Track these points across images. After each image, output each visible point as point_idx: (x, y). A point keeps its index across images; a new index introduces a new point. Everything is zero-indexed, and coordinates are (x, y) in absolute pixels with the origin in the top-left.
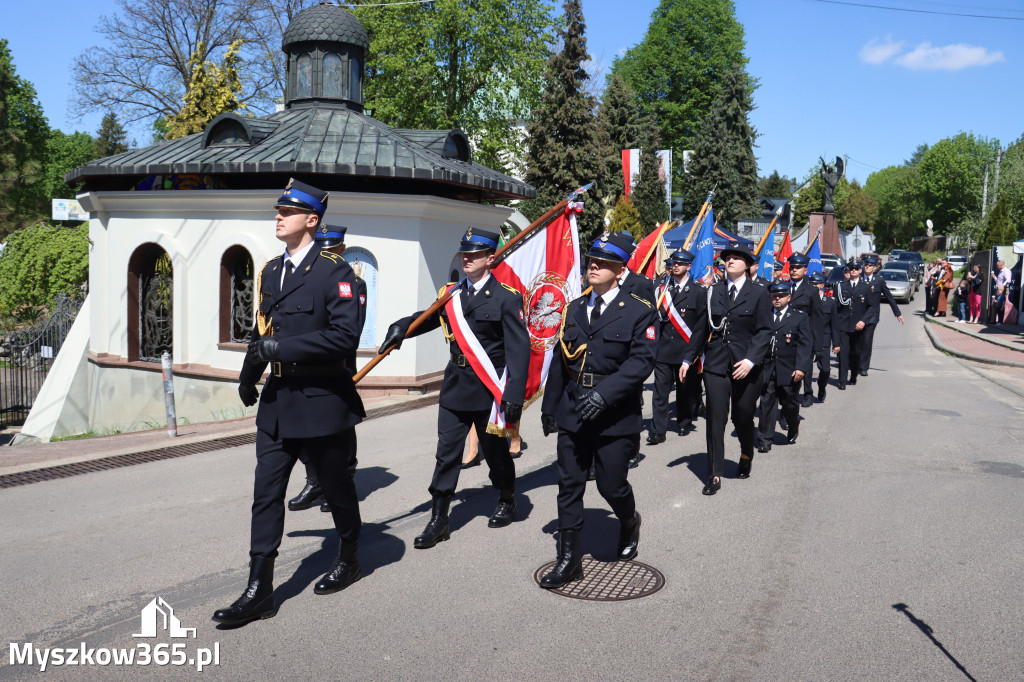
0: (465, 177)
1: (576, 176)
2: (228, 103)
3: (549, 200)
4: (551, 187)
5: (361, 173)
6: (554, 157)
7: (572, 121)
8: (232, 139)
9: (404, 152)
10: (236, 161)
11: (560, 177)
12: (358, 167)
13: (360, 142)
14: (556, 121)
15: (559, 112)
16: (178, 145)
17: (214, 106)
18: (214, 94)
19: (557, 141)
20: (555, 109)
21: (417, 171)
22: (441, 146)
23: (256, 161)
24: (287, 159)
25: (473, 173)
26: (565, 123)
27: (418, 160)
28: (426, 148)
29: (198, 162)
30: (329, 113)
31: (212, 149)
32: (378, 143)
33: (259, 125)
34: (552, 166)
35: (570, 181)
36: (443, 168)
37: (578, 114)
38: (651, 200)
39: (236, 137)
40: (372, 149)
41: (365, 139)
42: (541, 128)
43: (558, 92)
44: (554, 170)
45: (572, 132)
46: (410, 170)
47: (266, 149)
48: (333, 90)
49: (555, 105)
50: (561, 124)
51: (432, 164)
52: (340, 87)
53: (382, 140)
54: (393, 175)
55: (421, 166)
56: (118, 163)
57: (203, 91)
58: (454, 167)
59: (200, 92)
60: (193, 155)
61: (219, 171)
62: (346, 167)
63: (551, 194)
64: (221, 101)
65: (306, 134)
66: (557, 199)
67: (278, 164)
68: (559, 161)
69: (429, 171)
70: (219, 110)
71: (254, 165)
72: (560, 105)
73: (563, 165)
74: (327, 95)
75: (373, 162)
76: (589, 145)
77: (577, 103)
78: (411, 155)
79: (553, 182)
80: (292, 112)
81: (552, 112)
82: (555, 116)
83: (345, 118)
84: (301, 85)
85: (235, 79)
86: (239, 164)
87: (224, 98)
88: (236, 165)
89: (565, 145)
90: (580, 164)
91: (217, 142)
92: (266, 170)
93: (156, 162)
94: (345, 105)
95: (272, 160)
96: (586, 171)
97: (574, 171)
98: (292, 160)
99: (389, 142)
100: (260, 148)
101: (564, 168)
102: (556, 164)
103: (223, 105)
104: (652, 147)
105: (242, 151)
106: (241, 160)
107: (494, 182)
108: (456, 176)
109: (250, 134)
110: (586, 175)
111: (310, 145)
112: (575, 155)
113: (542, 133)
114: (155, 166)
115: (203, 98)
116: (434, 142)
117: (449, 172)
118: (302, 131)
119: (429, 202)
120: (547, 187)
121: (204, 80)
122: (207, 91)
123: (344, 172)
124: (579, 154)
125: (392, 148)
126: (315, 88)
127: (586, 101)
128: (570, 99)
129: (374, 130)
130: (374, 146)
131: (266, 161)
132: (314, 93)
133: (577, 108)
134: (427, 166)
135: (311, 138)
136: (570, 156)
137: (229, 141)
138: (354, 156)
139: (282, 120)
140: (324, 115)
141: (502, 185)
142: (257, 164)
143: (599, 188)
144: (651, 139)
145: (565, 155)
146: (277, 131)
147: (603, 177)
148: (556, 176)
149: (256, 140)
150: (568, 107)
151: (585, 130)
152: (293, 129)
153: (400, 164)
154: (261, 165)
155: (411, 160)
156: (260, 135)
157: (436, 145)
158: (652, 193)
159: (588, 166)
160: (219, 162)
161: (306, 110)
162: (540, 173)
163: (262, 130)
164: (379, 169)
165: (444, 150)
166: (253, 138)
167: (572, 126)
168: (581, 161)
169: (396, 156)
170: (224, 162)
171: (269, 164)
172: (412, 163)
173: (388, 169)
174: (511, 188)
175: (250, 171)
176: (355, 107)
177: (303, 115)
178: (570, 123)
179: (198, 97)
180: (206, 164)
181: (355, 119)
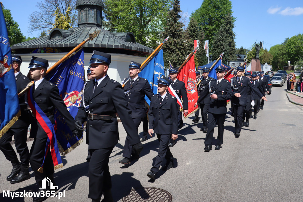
0: (131, 47)
1: (177, 48)
2: (66, 26)
3: (169, 55)
4: (169, 51)
5: (97, 47)
6: (170, 42)
7: (176, 31)
8: (58, 36)
9: (112, 40)
10: (57, 44)
11: (172, 48)
12: (95, 45)
13: (98, 37)
14: (171, 31)
15: (171, 28)
16: (42, 39)
17: (62, 27)
18: (62, 23)
19: (171, 37)
20: (170, 27)
21: (115, 46)
22: (125, 37)
23: (63, 43)
24: (73, 42)
25: (134, 46)
26: (174, 31)
27: (116, 42)
28: (120, 38)
29: (46, 44)
30: (90, 28)
31: (51, 40)
32: (104, 37)
33: (66, 32)
34: (169, 45)
35: (175, 49)
36: (123, 45)
37: (177, 29)
38: (202, 55)
39: (59, 36)
40: (101, 39)
41: (99, 36)
42: (166, 33)
43: (171, 22)
44: (170, 46)
45: (176, 34)
46: (112, 45)
47: (67, 39)
48: (92, 20)
49: (170, 26)
50: (172, 32)
51: (120, 43)
52: (94, 20)
53: (105, 36)
54: (107, 47)
55: (116, 44)
56: (23, 45)
57: (59, 22)
58: (128, 44)
59: (57, 23)
60: (45, 42)
61: (52, 47)
62: (92, 45)
63: (169, 53)
64: (64, 26)
65: (81, 35)
66: (171, 55)
67: (70, 44)
68: (172, 43)
69: (118, 46)
70: (63, 28)
71: (63, 45)
72: (172, 26)
73: (173, 44)
74: (90, 22)
75: (100, 43)
76: (181, 38)
77: (177, 25)
78: (114, 41)
79: (170, 50)
80: (79, 28)
81: (170, 28)
82: (170, 29)
83: (95, 29)
84: (82, 19)
85: (69, 19)
86: (58, 44)
87: (65, 25)
88: (57, 45)
89: (174, 38)
90: (178, 44)
91: (53, 37)
92: (66, 46)
93: (34, 44)
94: (95, 25)
95: (68, 43)
96: (180, 46)
97: (176, 46)
98: (74, 43)
99: (108, 36)
100: (66, 39)
101: (173, 45)
102: (171, 44)
103: (65, 27)
104: (202, 39)
105: (60, 40)
106: (59, 43)
107: (142, 49)
108: (128, 47)
109: (63, 35)
110: (180, 47)
111: (81, 38)
112: (176, 42)
113: (166, 34)
114: (33, 45)
115: (58, 25)
116: (123, 36)
117: (125, 46)
118: (80, 33)
119: (119, 56)
120: (168, 51)
121: (59, 19)
122: (60, 23)
123: (91, 46)
124: (178, 41)
125: (108, 38)
126: (86, 20)
127: (180, 25)
128: (175, 24)
129: (104, 33)
130: (102, 38)
131: (66, 43)
132: (86, 22)
133: (177, 27)
134: (118, 44)
135: (82, 36)
136: (175, 42)
137: (57, 37)
138: (95, 41)
139: (75, 31)
140: (88, 29)
141: (145, 50)
142: (64, 44)
143: (184, 51)
144: (201, 37)
145: (173, 41)
146: (73, 33)
147: (186, 48)
148: (171, 48)
149: (65, 37)
150: (174, 26)
151: (180, 34)
152: (77, 33)
153: (109, 43)
154: (65, 44)
155: (113, 42)
156: (66, 35)
157: (123, 38)
158: (202, 53)
159: (181, 45)
160: (52, 44)
161: (83, 27)
162: (166, 47)
163: (67, 33)
164: (102, 45)
165: (126, 39)
166: (64, 36)
167: (176, 32)
168: (178, 43)
169: (108, 41)
170: (54, 44)
171: (67, 44)
172: (113, 43)
173: (105, 45)
174: (148, 51)
175: (62, 46)
176: (99, 26)
177: (82, 29)
178: (175, 31)
179: (57, 25)
180: (49, 45)
181: (98, 29)
